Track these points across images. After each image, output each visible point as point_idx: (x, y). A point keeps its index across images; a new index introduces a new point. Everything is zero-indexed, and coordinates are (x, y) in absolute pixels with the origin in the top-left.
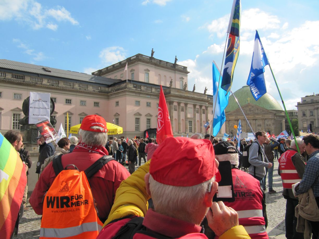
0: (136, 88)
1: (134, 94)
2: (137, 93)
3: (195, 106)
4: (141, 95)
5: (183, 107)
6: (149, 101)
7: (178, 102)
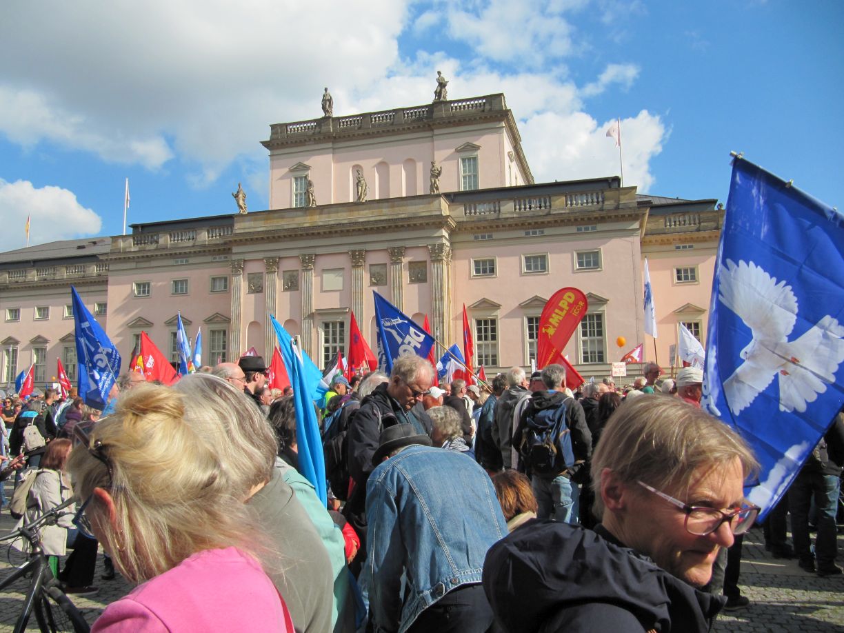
0: (139, 245)
1: (133, 265)
2: (141, 260)
3: (357, 258)
4: (154, 263)
5: (295, 273)
6: (180, 274)
7: (268, 259)
